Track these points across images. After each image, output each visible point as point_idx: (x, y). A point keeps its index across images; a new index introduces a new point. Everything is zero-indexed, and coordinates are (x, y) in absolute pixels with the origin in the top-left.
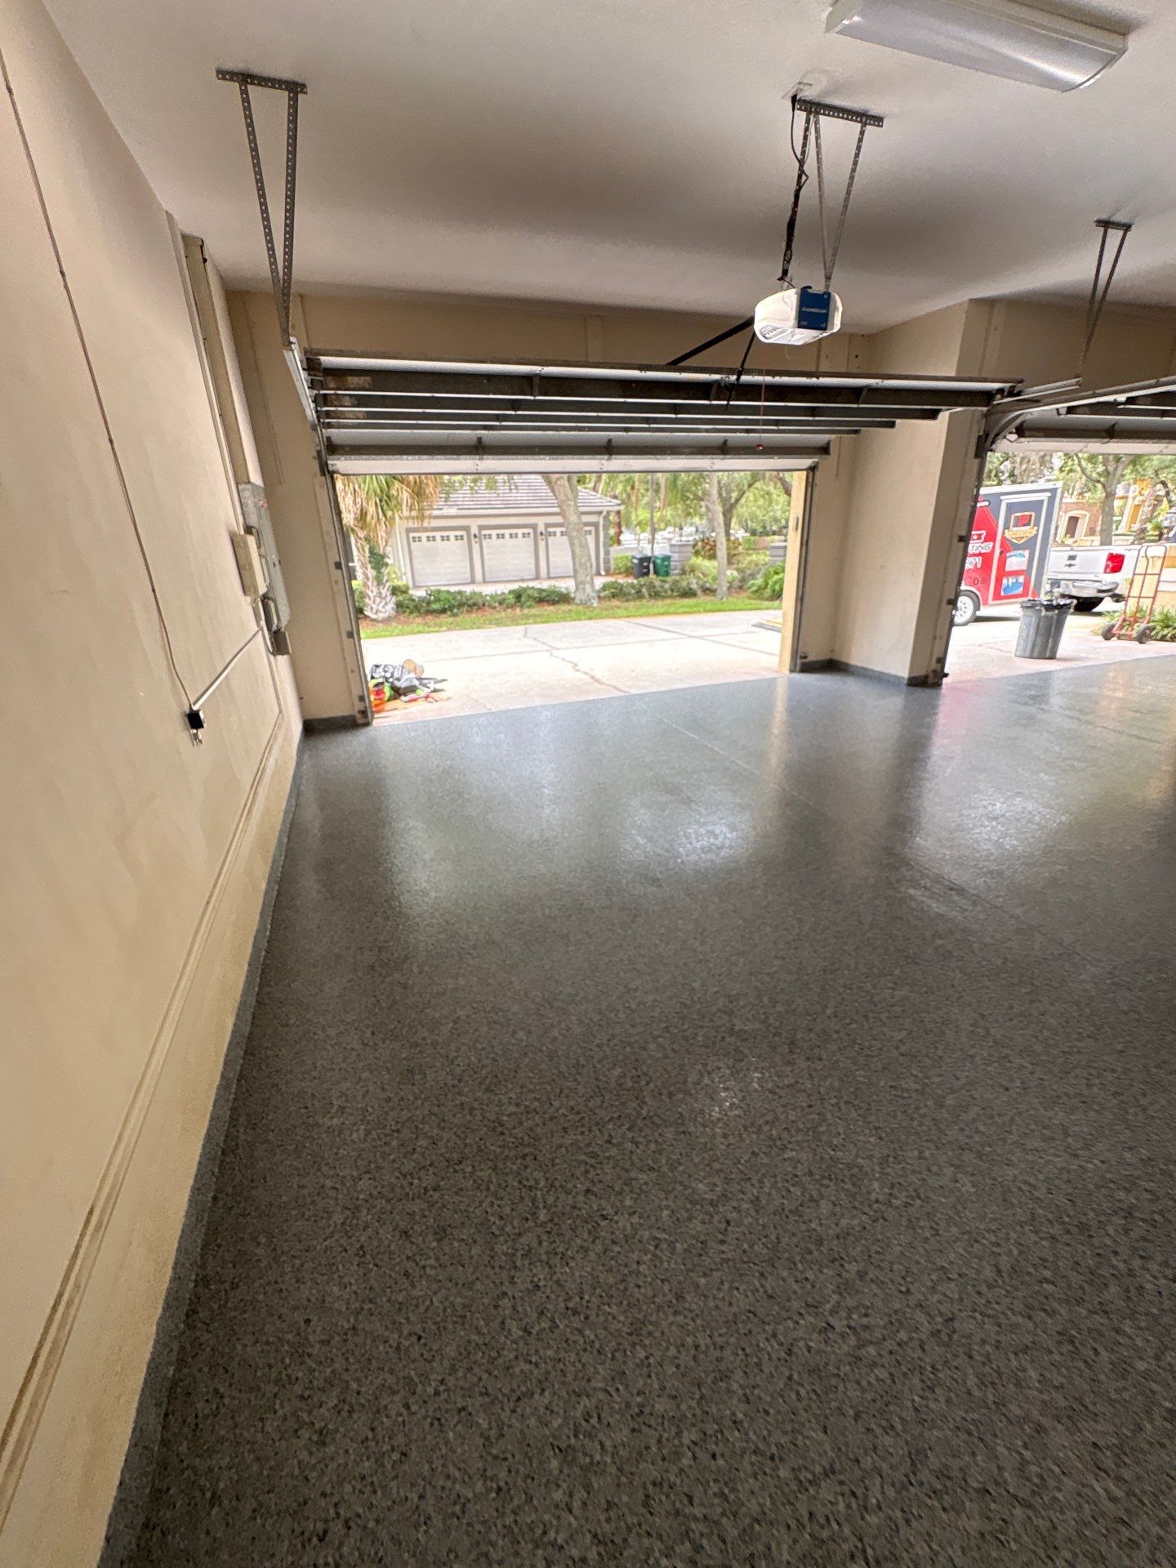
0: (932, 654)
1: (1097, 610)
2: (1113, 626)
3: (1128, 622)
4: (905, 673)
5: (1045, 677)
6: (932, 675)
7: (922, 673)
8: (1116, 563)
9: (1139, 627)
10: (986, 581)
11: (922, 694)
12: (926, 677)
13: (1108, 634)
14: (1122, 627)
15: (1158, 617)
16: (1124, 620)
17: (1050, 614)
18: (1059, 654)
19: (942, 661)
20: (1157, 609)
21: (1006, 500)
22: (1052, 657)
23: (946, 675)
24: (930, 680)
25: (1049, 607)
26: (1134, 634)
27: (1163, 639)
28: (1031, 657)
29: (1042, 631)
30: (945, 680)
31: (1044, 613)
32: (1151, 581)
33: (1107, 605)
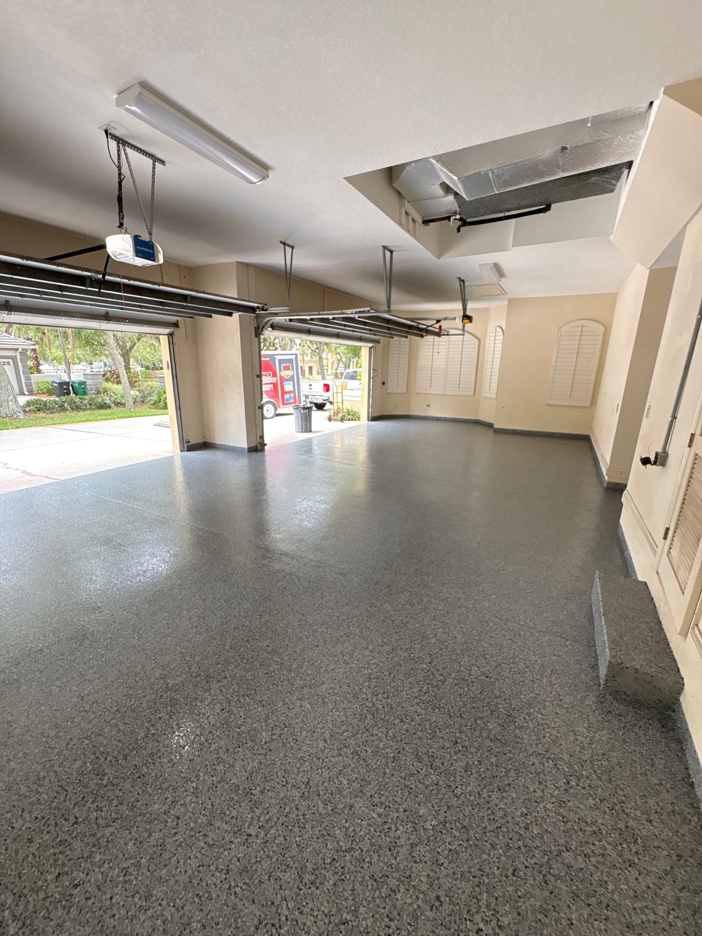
0: (257, 435)
1: (324, 408)
2: (331, 416)
3: (336, 413)
4: (245, 445)
5: (309, 441)
6: (259, 445)
7: (253, 445)
8: (327, 388)
9: (340, 415)
10: (277, 396)
11: (255, 455)
12: (256, 447)
13: (330, 419)
14: (334, 416)
15: (345, 411)
16: (334, 413)
17: (305, 411)
18: (313, 429)
19: (262, 437)
20: (345, 407)
21: (277, 358)
22: (310, 431)
23: (266, 445)
24: (259, 448)
25: (304, 408)
26: (339, 418)
27: (349, 420)
28: (302, 432)
29: (304, 419)
30: (266, 447)
31: (302, 411)
32: (340, 395)
33: (328, 406)
